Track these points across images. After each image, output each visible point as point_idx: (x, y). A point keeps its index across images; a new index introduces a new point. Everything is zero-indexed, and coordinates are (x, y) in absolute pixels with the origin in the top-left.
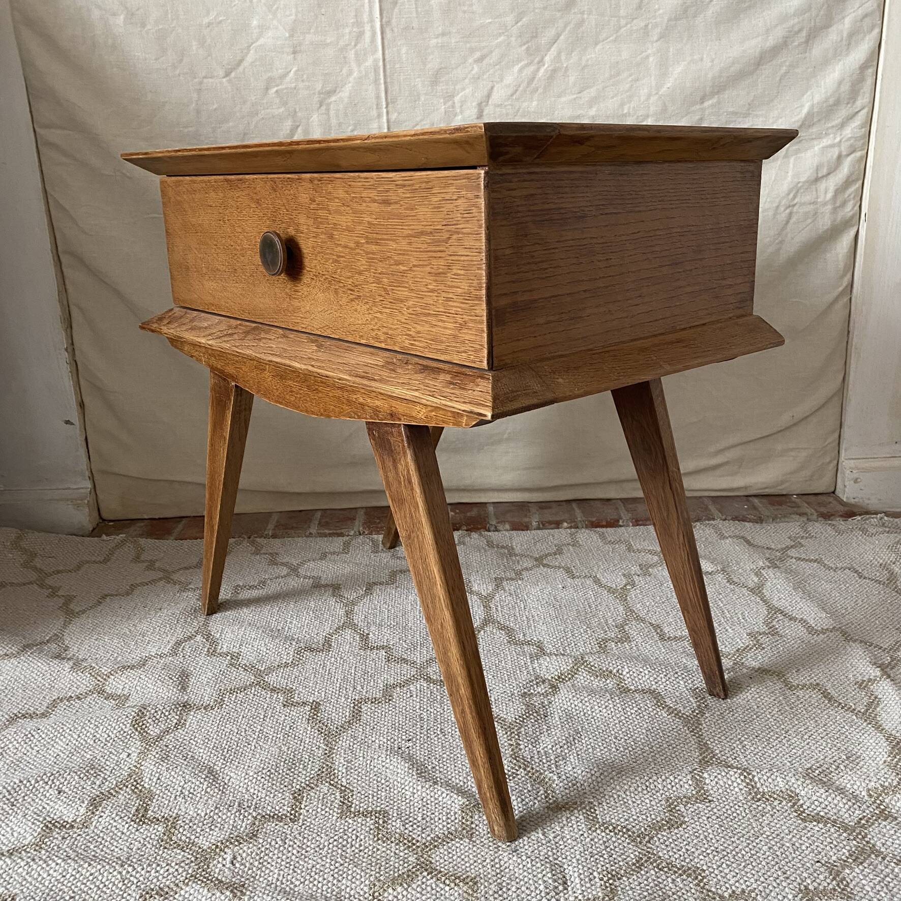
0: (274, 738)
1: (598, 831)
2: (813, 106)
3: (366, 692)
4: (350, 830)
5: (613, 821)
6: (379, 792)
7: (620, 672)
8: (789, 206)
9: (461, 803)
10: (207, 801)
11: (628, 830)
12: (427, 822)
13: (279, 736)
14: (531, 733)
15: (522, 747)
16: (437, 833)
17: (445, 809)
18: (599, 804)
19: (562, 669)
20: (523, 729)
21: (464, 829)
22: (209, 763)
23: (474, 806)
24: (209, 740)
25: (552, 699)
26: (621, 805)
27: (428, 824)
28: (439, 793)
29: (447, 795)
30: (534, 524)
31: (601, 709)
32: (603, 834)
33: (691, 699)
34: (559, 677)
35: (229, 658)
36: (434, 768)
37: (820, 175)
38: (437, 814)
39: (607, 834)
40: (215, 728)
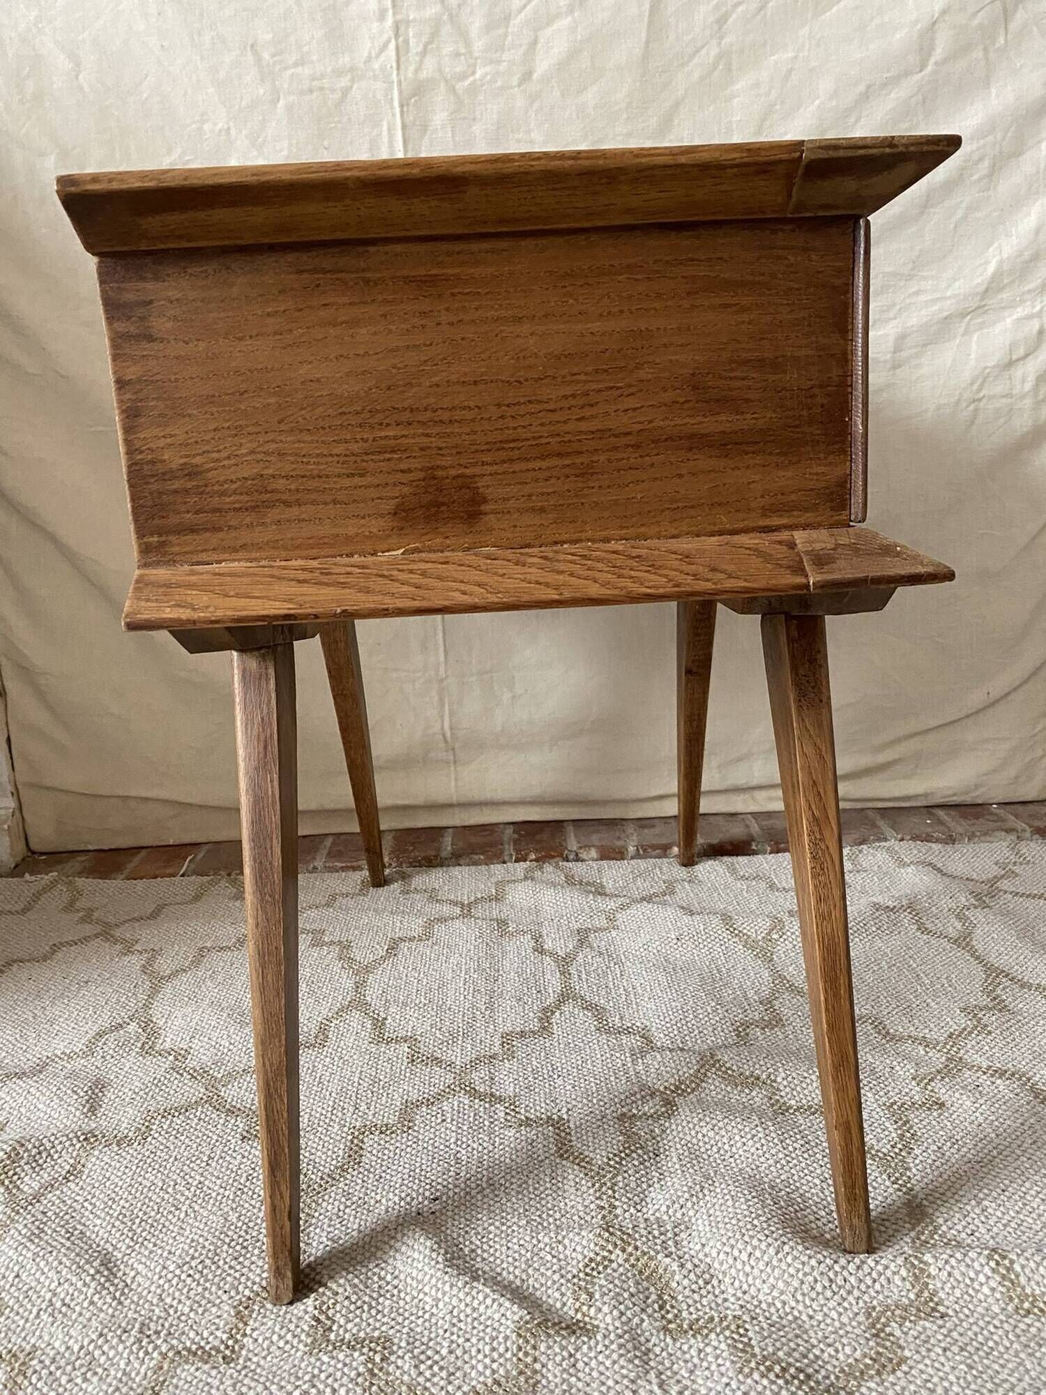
0: (219, 1198)
1: (756, 1376)
2: (1001, 262)
3: (374, 1115)
4: (323, 1376)
5: (781, 1354)
6: (381, 1300)
7: (772, 1077)
8: (974, 401)
9: (516, 1318)
10: (89, 1320)
11: (808, 1377)
12: (457, 1358)
13: (227, 1193)
14: (633, 1185)
15: (619, 1211)
16: (474, 1383)
17: (488, 1330)
18: (753, 1318)
19: (681, 1073)
20: (620, 1178)
21: (521, 1373)
22: (108, 1246)
23: (539, 1325)
24: (114, 1202)
25: (667, 1124)
26: (790, 1322)
27: (459, 1363)
28: (481, 1297)
29: (494, 1300)
30: (631, 849)
31: (744, 1140)
32: (765, 1382)
33: (887, 1124)
34: (677, 1088)
35: (171, 1058)
36: (473, 1251)
37: (1014, 357)
38: (474, 1340)
39: (773, 1382)
40: (128, 1180)
